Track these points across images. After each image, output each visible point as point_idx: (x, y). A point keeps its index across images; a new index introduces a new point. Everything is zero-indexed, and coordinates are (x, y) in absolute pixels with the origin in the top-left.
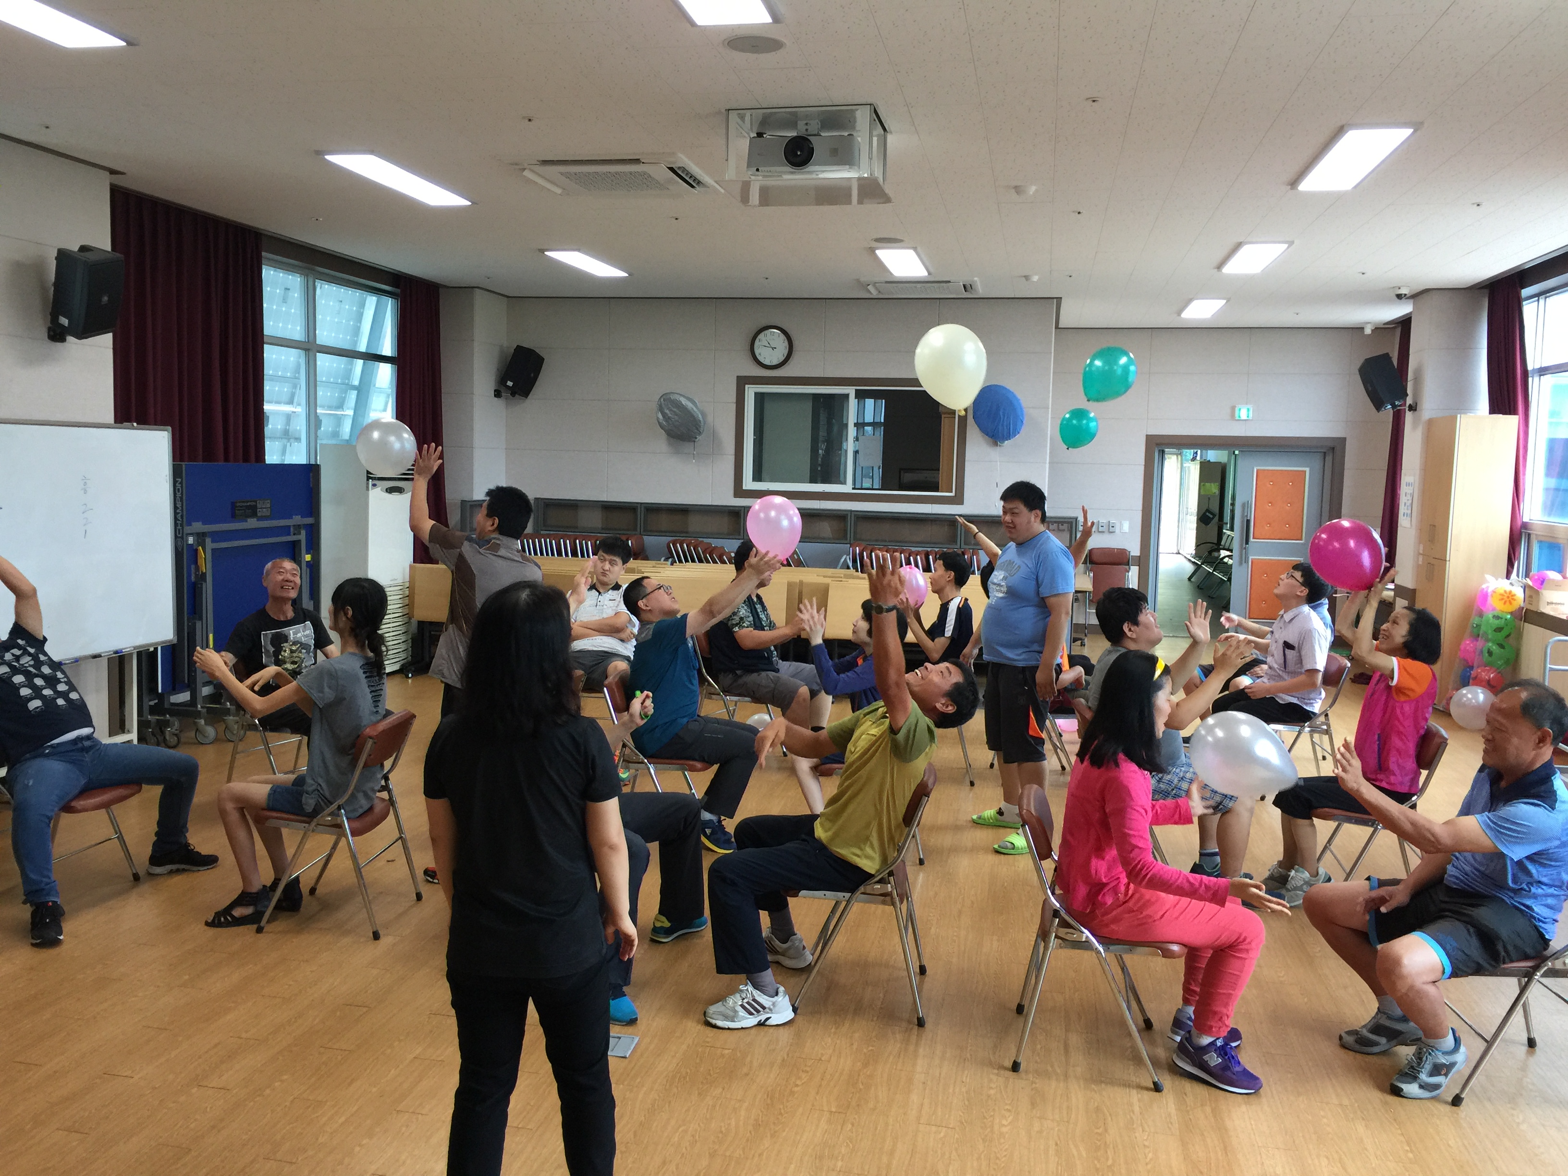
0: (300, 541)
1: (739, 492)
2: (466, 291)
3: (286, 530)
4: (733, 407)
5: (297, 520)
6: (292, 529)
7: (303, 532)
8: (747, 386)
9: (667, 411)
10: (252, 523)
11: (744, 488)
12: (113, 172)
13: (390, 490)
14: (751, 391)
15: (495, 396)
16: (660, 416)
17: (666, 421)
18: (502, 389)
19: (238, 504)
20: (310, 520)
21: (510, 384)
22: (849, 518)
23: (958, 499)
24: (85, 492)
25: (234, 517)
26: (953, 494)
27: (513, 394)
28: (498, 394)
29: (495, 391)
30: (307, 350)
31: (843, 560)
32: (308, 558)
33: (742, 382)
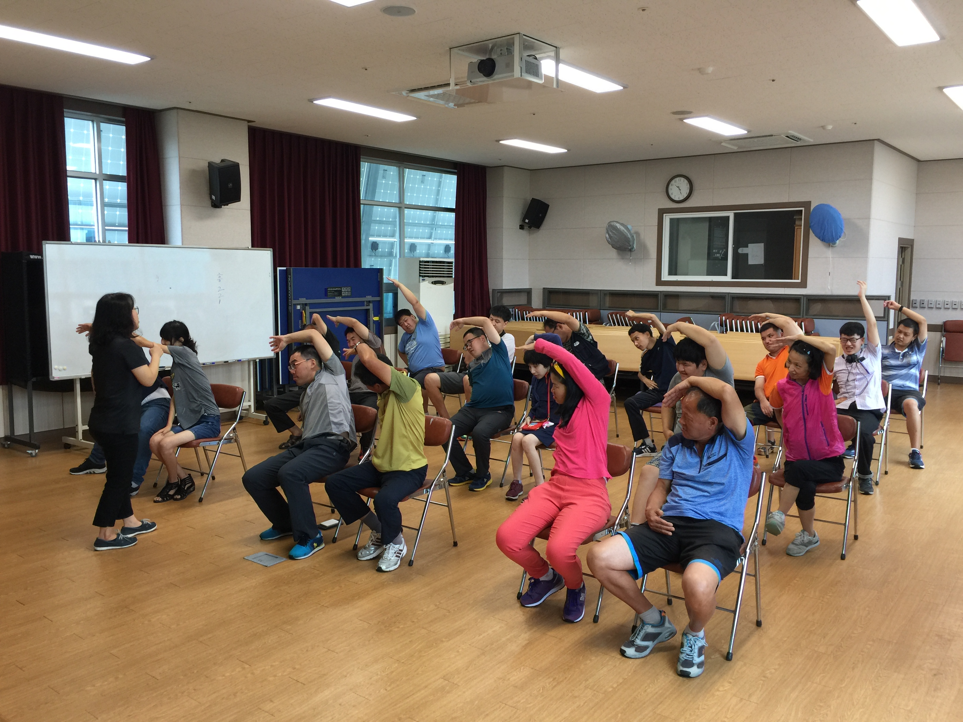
0: (369, 309)
1: (659, 282)
2: (499, 168)
3: (362, 303)
4: (656, 229)
5: (369, 298)
6: (365, 303)
7: (371, 305)
8: (664, 215)
9: (610, 233)
10: (338, 299)
11: (662, 279)
12: (249, 121)
13: (435, 283)
14: (667, 219)
15: (520, 228)
16: (607, 235)
17: (610, 239)
18: (525, 224)
19: (329, 289)
20: (378, 299)
21: (527, 221)
22: (727, 298)
23: (803, 284)
24: (220, 281)
25: (326, 296)
26: (799, 281)
27: (530, 227)
28: (522, 227)
29: (520, 226)
30: (399, 208)
31: (713, 324)
32: (376, 319)
33: (662, 212)
